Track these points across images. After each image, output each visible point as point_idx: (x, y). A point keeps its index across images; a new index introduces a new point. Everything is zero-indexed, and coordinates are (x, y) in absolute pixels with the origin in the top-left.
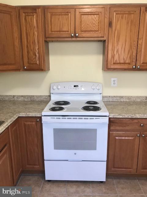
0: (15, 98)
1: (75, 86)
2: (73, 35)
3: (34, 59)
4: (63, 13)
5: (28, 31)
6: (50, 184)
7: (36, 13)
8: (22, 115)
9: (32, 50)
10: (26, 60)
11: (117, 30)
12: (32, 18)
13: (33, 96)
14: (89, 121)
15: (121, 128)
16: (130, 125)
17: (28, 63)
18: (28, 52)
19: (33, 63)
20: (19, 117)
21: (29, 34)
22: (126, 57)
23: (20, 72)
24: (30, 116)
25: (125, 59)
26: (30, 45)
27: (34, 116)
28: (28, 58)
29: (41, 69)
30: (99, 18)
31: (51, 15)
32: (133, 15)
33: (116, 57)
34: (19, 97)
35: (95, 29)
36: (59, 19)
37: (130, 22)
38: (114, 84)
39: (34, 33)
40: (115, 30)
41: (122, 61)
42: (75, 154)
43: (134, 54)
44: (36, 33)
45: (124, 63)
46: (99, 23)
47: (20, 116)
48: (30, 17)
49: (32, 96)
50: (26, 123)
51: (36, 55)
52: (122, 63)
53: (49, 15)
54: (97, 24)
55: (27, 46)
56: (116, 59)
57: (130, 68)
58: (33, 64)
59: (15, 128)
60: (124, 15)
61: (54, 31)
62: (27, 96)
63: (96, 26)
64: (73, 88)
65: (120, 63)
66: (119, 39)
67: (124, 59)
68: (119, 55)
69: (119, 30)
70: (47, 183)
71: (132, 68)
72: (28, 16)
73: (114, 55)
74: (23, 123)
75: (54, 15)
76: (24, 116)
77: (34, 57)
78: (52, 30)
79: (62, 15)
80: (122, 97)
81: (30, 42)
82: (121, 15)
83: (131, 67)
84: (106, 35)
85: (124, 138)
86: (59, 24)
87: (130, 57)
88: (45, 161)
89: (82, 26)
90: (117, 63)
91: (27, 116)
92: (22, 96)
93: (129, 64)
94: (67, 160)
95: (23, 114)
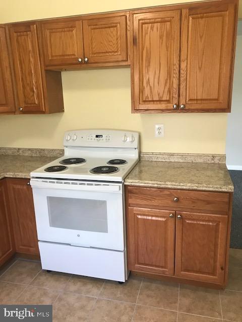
0: (20, 151)
1: (97, 136)
2: (80, 60)
3: (31, 96)
4: (66, 29)
7: (30, 31)
8: (9, 175)
9: (28, 84)
11: (145, 49)
12: (26, 38)
13: (44, 150)
14: (94, 188)
15: (145, 202)
16: (158, 198)
17: (25, 102)
18: (24, 87)
19: (30, 102)
20: (5, 178)
21: (24, 62)
22: (163, 92)
25: (161, 95)
26: (26, 77)
27: (23, 177)
28: (25, 96)
29: (41, 110)
30: (117, 33)
31: (50, 33)
32: (169, 23)
33: (147, 91)
34: (25, 150)
35: (113, 50)
36: (61, 38)
37: (165, 35)
38: (159, 133)
39: (29, 59)
40: (143, 49)
41: (156, 98)
42: (79, 236)
43: (175, 86)
44: (32, 59)
45: (160, 101)
46: (117, 39)
47: (7, 176)
48: (23, 37)
50: (15, 187)
51: (33, 91)
52: (157, 101)
53: (48, 32)
54: (115, 42)
55: (22, 79)
56: (146, 95)
57: (169, 108)
58: (31, 104)
60: (155, 24)
61: (56, 56)
63: (114, 44)
64: (95, 140)
65: (153, 101)
66: (149, 62)
67: (159, 94)
68: (151, 87)
69: (148, 48)
71: (172, 108)
72: (21, 36)
73: (144, 88)
74: (11, 187)
75: (54, 32)
77: (32, 94)
79: (65, 31)
80: (172, 155)
81: (25, 72)
82: (150, 24)
83: (170, 106)
84: (130, 58)
85: (150, 218)
86: (61, 45)
87: (169, 91)
88: (39, 243)
89: (93, 46)
90: (150, 101)
92: (29, 150)
93: (168, 101)
94: (70, 245)
95: (11, 174)
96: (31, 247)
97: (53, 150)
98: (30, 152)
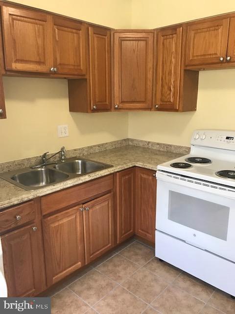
0: (150, 145)
1: (228, 138)
2: (222, 59)
3: (168, 95)
4: (211, 29)
5: (164, 59)
6: (159, 264)
7: (176, 34)
8: (139, 164)
9: (166, 83)
10: (159, 96)
12: (171, 41)
13: (171, 146)
17: (161, 100)
18: (162, 86)
19: (166, 100)
20: (135, 166)
23: (151, 112)
24: (147, 167)
26: (165, 76)
27: (151, 168)
28: (162, 94)
29: (175, 108)
31: (195, 33)
34: (153, 144)
36: (205, 38)
39: (171, 60)
42: (195, 235)
44: (173, 60)
47: (137, 165)
48: (168, 40)
49: (169, 145)
50: (142, 176)
51: (170, 90)
53: (192, 33)
58: (166, 102)
59: (127, 177)
61: (197, 56)
62: (164, 144)
64: (224, 141)
70: (156, 261)
74: (139, 176)
75: (199, 33)
76: (141, 166)
77: (168, 92)
78: (194, 55)
79: (210, 31)
88: (156, 231)
91: (143, 167)
92: (158, 144)
94: (184, 241)
95: (141, 164)
96: (148, 233)
97: (179, 147)
98: (158, 146)
